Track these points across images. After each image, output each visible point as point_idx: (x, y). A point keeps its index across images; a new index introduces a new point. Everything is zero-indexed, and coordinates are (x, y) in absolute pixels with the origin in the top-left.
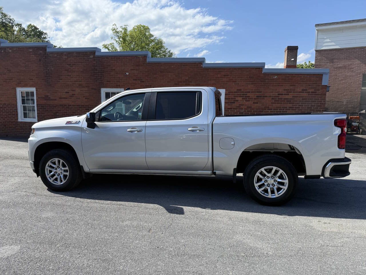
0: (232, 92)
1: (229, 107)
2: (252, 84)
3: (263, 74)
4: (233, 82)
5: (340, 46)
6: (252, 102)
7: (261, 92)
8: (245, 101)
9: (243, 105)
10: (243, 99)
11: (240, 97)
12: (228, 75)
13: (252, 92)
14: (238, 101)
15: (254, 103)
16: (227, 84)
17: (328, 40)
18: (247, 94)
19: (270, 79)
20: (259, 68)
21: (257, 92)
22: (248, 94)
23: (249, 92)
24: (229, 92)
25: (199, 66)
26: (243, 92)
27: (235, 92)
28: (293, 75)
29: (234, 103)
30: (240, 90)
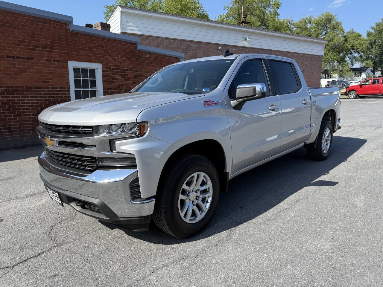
0: (110, 68)
1: (109, 87)
2: (129, 60)
3: (138, 50)
4: (110, 56)
5: (141, 32)
6: (131, 82)
7: (137, 71)
8: (124, 80)
9: (123, 85)
10: (121, 77)
11: (119, 75)
12: (103, 47)
13: (130, 70)
14: (116, 79)
15: (133, 83)
16: (103, 57)
17: (131, 24)
18: (125, 72)
19: (144, 57)
20: (134, 44)
21: (135, 71)
22: (127, 73)
23: (127, 70)
24: (106, 68)
25: (64, 27)
26: (122, 69)
27: (113, 69)
28: (160, 55)
29: (113, 82)
30: (118, 66)
